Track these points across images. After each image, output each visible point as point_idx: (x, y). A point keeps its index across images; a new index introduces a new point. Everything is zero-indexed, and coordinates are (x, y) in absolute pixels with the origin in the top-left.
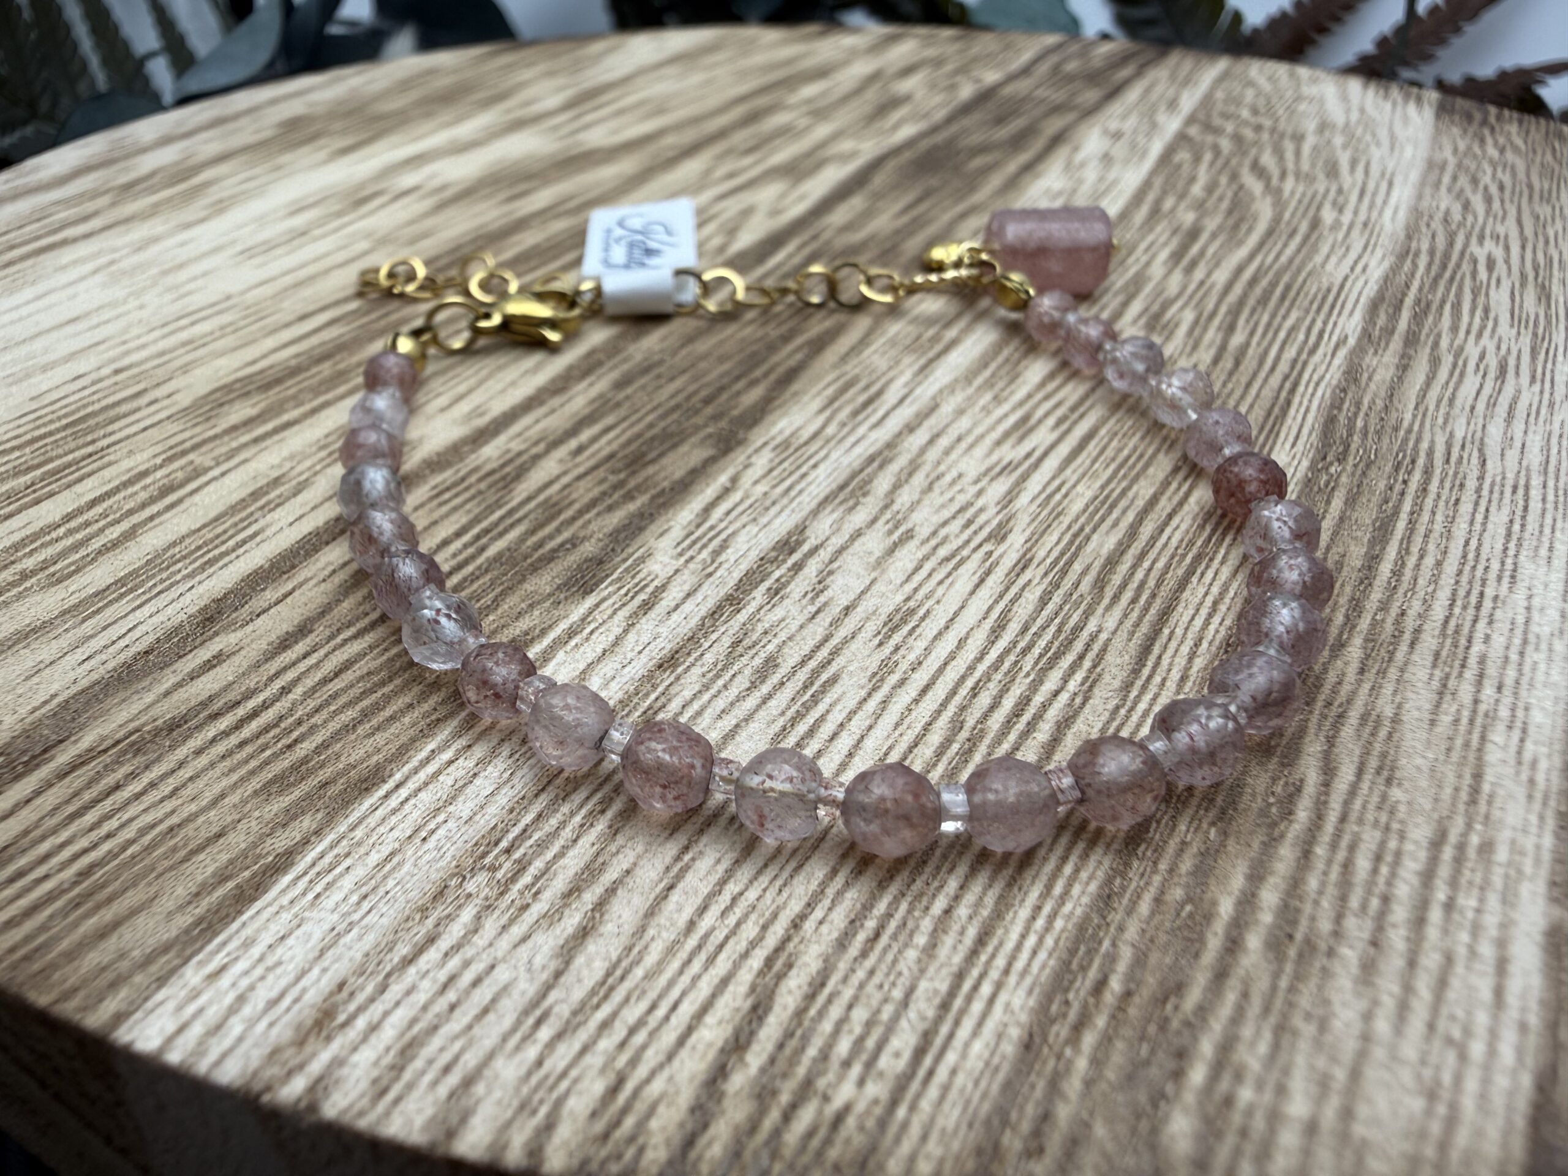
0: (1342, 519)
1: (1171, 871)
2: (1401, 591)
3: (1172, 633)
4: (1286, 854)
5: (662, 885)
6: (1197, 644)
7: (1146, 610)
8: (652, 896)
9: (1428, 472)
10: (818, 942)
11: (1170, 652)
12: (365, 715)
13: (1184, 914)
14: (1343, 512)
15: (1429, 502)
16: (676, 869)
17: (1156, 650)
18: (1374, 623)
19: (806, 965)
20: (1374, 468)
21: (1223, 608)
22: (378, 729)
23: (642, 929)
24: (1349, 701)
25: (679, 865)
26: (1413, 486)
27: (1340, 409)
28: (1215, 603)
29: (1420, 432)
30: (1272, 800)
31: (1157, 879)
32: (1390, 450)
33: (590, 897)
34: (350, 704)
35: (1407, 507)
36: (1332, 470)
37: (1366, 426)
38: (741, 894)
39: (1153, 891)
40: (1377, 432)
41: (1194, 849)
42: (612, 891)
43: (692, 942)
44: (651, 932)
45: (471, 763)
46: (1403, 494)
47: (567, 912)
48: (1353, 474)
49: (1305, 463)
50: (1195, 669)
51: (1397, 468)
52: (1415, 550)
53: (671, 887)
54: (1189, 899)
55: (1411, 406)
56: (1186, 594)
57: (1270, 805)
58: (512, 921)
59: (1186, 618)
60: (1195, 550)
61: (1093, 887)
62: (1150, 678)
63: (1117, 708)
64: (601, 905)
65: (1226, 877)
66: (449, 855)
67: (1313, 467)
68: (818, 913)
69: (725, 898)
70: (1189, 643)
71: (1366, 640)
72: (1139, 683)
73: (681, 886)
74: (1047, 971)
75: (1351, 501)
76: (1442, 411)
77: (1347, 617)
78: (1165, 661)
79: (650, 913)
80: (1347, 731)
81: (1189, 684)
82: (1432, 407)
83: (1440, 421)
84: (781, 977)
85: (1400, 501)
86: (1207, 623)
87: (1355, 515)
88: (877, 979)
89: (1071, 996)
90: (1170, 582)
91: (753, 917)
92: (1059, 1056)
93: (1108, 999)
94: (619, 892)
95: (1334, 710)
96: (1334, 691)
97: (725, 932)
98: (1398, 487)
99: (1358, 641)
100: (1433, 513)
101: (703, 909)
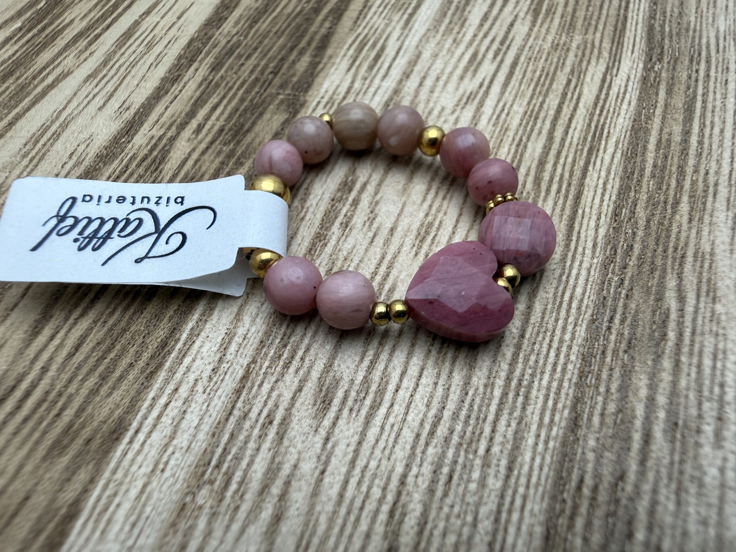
0: (666, 106)
1: (608, 391)
2: (704, 155)
3: (584, 212)
4: (667, 364)
5: (317, 472)
6: (599, 219)
7: (566, 197)
8: (313, 481)
9: (708, 62)
10: (417, 492)
11: (584, 227)
12: (104, 378)
13: (618, 421)
14: (666, 100)
15: (711, 84)
16: (323, 458)
17: (577, 226)
18: (694, 183)
19: (413, 510)
20: (679, 63)
21: (609, 186)
22: (114, 388)
23: (312, 507)
24: (686, 244)
25: (326, 453)
26: (702, 73)
27: (655, 19)
28: (605, 184)
29: (701, 30)
30: (654, 327)
31: (600, 399)
32: (686, 47)
33: (276, 490)
34: (91, 371)
35: (700, 91)
36: (656, 69)
37: (671, 31)
38: (366, 467)
39: (599, 407)
40: (678, 34)
41: (617, 373)
42: (288, 483)
43: (343, 511)
44: (318, 508)
45: (179, 403)
46: (697, 81)
47: (264, 505)
48: (668, 70)
49: (641, 65)
50: (600, 237)
51: (691, 61)
52: (708, 123)
53: (323, 472)
54: (620, 411)
55: (694, 11)
56: (587, 181)
57: (654, 331)
58: (232, 520)
59: (590, 200)
60: (588, 145)
61: (566, 412)
62: (576, 249)
63: (561, 276)
64: (283, 496)
65: (637, 390)
66: (181, 478)
67: (645, 68)
68: (415, 470)
69: (357, 471)
70: (594, 218)
71: (690, 197)
72: (570, 254)
73: (330, 469)
74: (550, 481)
75: (669, 92)
76: (711, 12)
77: (678, 181)
78: (583, 235)
79: (315, 494)
80: (688, 267)
81: (598, 249)
82: (705, 10)
83: (711, 20)
84: (401, 522)
85: (696, 86)
86: (602, 201)
87: (673, 101)
88: (456, 509)
89: (565, 495)
90: (578, 173)
91: (377, 481)
92: (566, 540)
93: (586, 491)
94: (293, 483)
95: (680, 253)
96: (678, 239)
97: (362, 497)
98: (694, 75)
99: (685, 199)
100: (715, 93)
101: (346, 482)
